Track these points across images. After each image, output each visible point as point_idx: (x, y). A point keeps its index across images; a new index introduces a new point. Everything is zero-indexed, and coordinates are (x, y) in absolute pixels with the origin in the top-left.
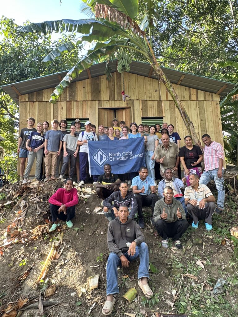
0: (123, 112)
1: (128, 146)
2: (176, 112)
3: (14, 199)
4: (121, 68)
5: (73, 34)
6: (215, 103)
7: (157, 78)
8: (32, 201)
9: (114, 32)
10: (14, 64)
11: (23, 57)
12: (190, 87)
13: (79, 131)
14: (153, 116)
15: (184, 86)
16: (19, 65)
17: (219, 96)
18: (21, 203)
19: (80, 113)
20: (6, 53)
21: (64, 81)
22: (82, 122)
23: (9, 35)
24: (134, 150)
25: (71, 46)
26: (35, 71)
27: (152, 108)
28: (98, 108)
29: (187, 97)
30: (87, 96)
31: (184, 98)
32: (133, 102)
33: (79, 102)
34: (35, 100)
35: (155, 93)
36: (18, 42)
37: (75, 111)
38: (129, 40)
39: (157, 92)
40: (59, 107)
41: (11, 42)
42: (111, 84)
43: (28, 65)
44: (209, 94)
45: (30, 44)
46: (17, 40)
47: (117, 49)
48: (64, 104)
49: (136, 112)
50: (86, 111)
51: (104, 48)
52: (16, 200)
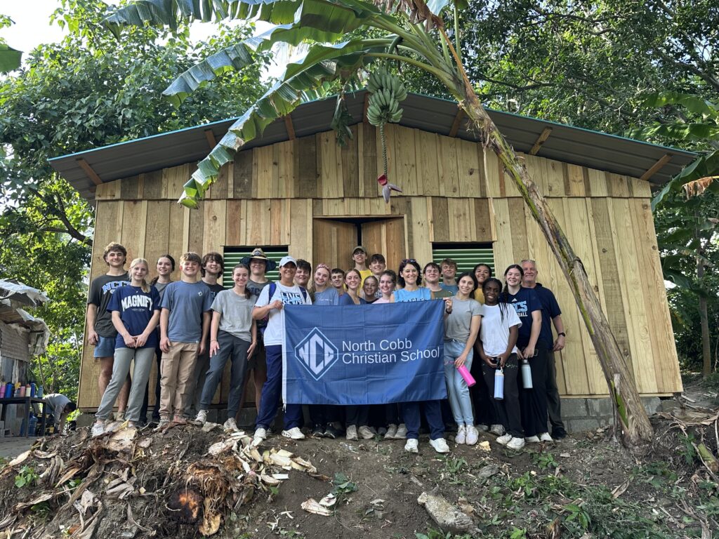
0: (380, 229)
1: (396, 322)
2: (529, 229)
3: (61, 486)
4: (378, 113)
5: (248, 26)
6: (639, 203)
7: (475, 139)
8: (112, 493)
9: (359, 19)
10: (90, 100)
11: (114, 82)
12: (566, 161)
13: (260, 282)
14: (463, 240)
15: (547, 157)
16: (102, 103)
17: (648, 185)
18: (80, 499)
19: (263, 231)
20: (72, 73)
21: (223, 147)
22: (270, 256)
23: (81, 27)
24: (414, 336)
25: (243, 56)
26: (144, 117)
27: (461, 218)
28: (314, 219)
29: (559, 188)
30: (284, 186)
31: (550, 190)
32: (409, 202)
33: (262, 203)
34: (139, 197)
35: (468, 177)
36: (104, 45)
37: (250, 226)
38: (400, 41)
39: (476, 176)
40: (206, 214)
41: (85, 45)
42: (350, 154)
43: (127, 103)
44: (621, 180)
45: (135, 50)
46: (103, 42)
47: (366, 64)
48: (219, 208)
49: (416, 228)
50: (279, 228)
51: (332, 60)
52: (66, 489)
